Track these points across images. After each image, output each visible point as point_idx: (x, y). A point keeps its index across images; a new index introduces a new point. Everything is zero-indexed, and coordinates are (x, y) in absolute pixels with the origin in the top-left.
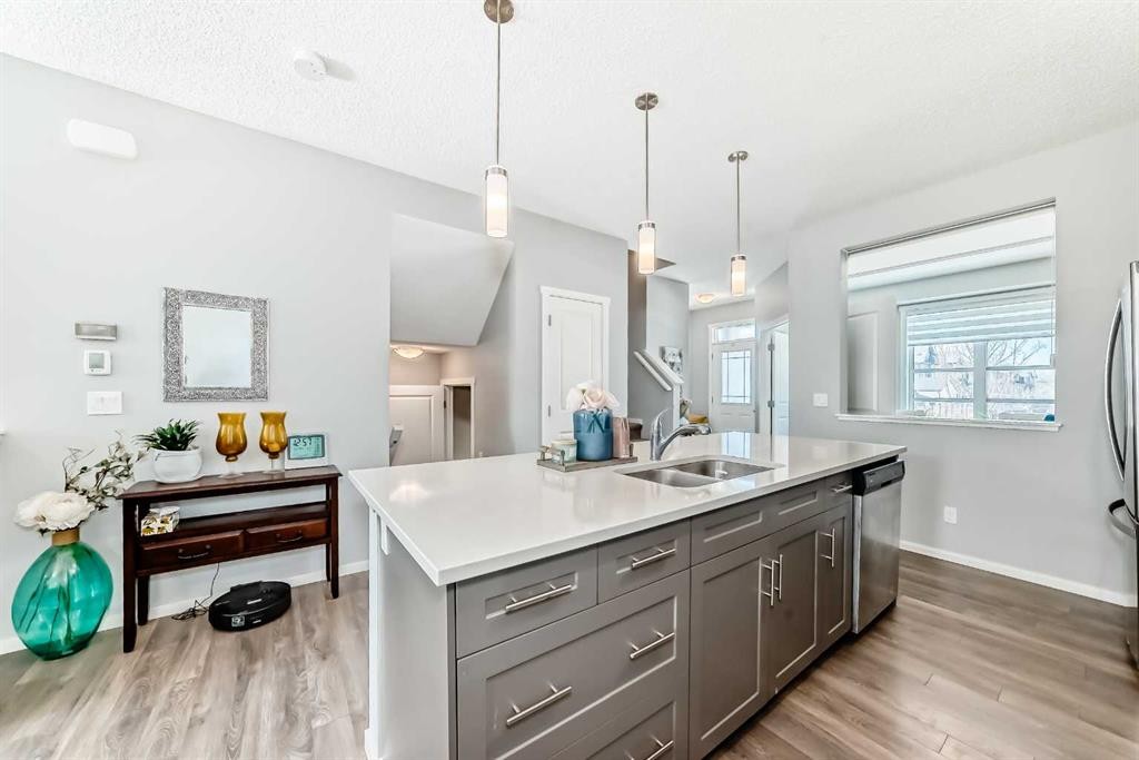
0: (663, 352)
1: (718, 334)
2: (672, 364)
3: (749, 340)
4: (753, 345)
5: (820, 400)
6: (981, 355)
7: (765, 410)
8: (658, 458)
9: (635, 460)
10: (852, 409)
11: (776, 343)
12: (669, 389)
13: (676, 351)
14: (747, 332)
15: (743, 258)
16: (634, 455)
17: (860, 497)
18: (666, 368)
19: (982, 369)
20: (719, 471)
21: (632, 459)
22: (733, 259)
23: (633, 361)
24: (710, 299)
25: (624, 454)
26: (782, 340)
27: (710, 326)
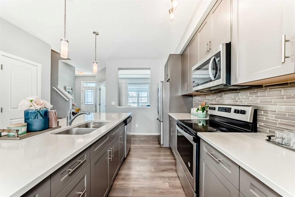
0: (65, 88)
1: (84, 84)
2: (69, 92)
3: (94, 87)
4: (95, 88)
5: (113, 103)
6: (138, 95)
7: (98, 106)
8: (70, 124)
9: (60, 127)
10: (119, 105)
11: (101, 88)
12: (68, 100)
13: (70, 88)
14: (94, 85)
15: (97, 63)
16: (60, 125)
17: (126, 126)
18: (66, 93)
19: (138, 97)
20: (92, 126)
21: (58, 127)
22: (94, 62)
23: (52, 90)
24: (82, 74)
25: (54, 126)
26: (103, 88)
27: (81, 82)
